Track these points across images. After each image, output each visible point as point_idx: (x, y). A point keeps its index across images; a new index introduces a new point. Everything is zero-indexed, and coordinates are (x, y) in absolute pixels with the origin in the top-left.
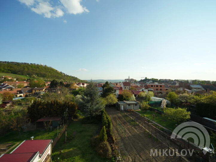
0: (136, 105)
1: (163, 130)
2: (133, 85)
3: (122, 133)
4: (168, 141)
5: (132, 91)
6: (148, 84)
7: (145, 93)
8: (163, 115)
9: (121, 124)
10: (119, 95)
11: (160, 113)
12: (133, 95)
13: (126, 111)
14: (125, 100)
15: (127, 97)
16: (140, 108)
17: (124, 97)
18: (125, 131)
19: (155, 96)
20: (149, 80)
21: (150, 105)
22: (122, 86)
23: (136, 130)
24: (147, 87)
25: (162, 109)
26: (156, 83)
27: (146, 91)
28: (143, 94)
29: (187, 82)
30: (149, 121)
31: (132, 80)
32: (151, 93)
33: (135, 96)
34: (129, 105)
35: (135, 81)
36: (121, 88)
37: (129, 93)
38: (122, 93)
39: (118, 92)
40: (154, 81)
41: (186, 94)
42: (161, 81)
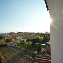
0: (15, 43)
1: (25, 50)
2: (13, 34)
3: (8, 57)
4: (26, 54)
5: (13, 37)
6: (20, 34)
7: (19, 38)
8: (25, 45)
9: (7, 53)
10: (7, 40)
11: (24, 44)
12: (14, 39)
13: (10, 46)
14: (10, 41)
15: (11, 40)
16: (17, 44)
17: (9, 40)
18: (9, 56)
19: (22, 38)
20: (20, 32)
21: (20, 42)
22: (8, 35)
23: (15, 54)
24: (19, 35)
25: (25, 43)
26: (23, 34)
27: (19, 37)
28: (18, 38)
29: (31, 33)
30: (20, 48)
31: (13, 32)
32: (21, 37)
33: (15, 39)
34: (12, 43)
35: (15, 33)
36: (8, 36)
37: (12, 38)
38: (8, 38)
39: (6, 38)
40: (22, 33)
41: (31, 37)
42: (24, 33)
